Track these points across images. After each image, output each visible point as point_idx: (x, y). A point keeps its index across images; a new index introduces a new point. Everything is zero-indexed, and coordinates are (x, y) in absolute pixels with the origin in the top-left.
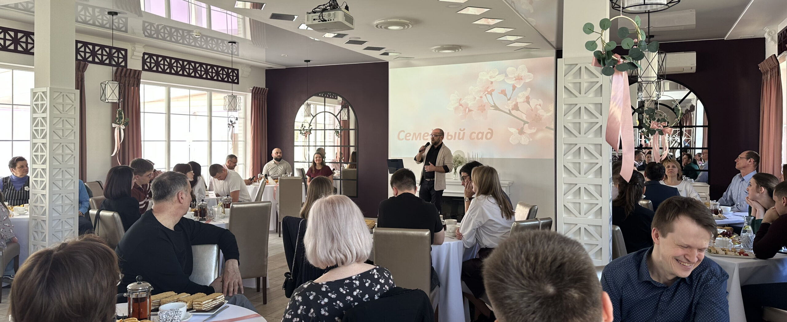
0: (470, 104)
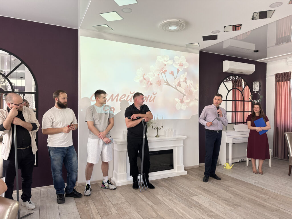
0: (151, 79)
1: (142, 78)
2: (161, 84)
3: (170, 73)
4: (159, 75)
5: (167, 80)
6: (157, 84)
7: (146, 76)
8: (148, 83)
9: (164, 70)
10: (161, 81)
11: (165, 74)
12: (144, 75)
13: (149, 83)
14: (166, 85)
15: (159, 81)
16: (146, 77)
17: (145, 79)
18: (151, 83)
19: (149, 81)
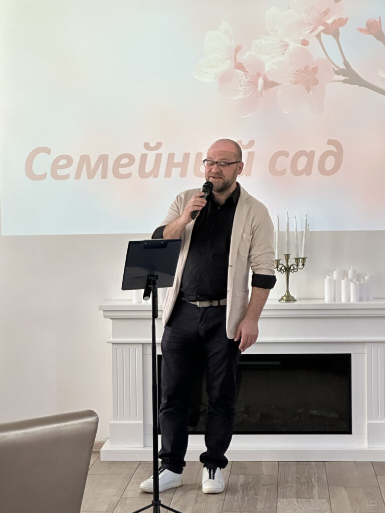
0: (271, 64)
1: (228, 65)
2: (316, 82)
3: (361, 30)
4: (305, 43)
5: (346, 63)
6: (296, 83)
7: (248, 53)
8: (256, 84)
9: (330, 21)
10: (315, 70)
11: (336, 35)
12: (238, 49)
13: (261, 82)
14: (345, 81)
15: (306, 68)
16: (244, 57)
17: (239, 66)
18: (270, 79)
19: (259, 75)
